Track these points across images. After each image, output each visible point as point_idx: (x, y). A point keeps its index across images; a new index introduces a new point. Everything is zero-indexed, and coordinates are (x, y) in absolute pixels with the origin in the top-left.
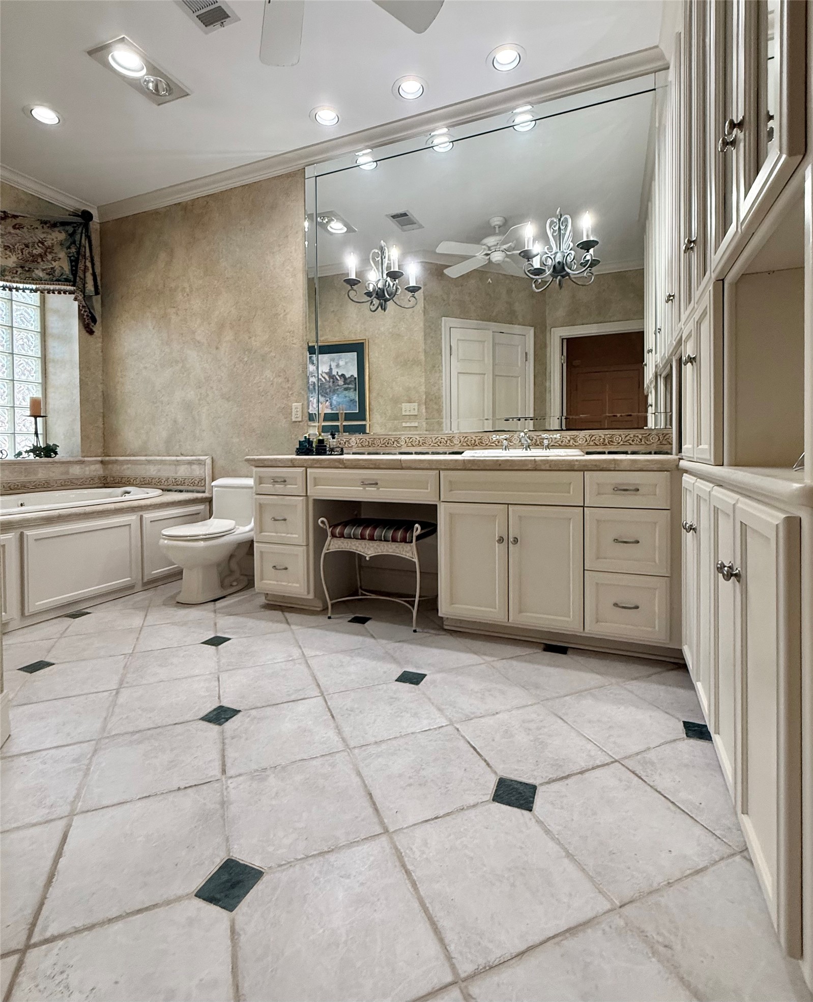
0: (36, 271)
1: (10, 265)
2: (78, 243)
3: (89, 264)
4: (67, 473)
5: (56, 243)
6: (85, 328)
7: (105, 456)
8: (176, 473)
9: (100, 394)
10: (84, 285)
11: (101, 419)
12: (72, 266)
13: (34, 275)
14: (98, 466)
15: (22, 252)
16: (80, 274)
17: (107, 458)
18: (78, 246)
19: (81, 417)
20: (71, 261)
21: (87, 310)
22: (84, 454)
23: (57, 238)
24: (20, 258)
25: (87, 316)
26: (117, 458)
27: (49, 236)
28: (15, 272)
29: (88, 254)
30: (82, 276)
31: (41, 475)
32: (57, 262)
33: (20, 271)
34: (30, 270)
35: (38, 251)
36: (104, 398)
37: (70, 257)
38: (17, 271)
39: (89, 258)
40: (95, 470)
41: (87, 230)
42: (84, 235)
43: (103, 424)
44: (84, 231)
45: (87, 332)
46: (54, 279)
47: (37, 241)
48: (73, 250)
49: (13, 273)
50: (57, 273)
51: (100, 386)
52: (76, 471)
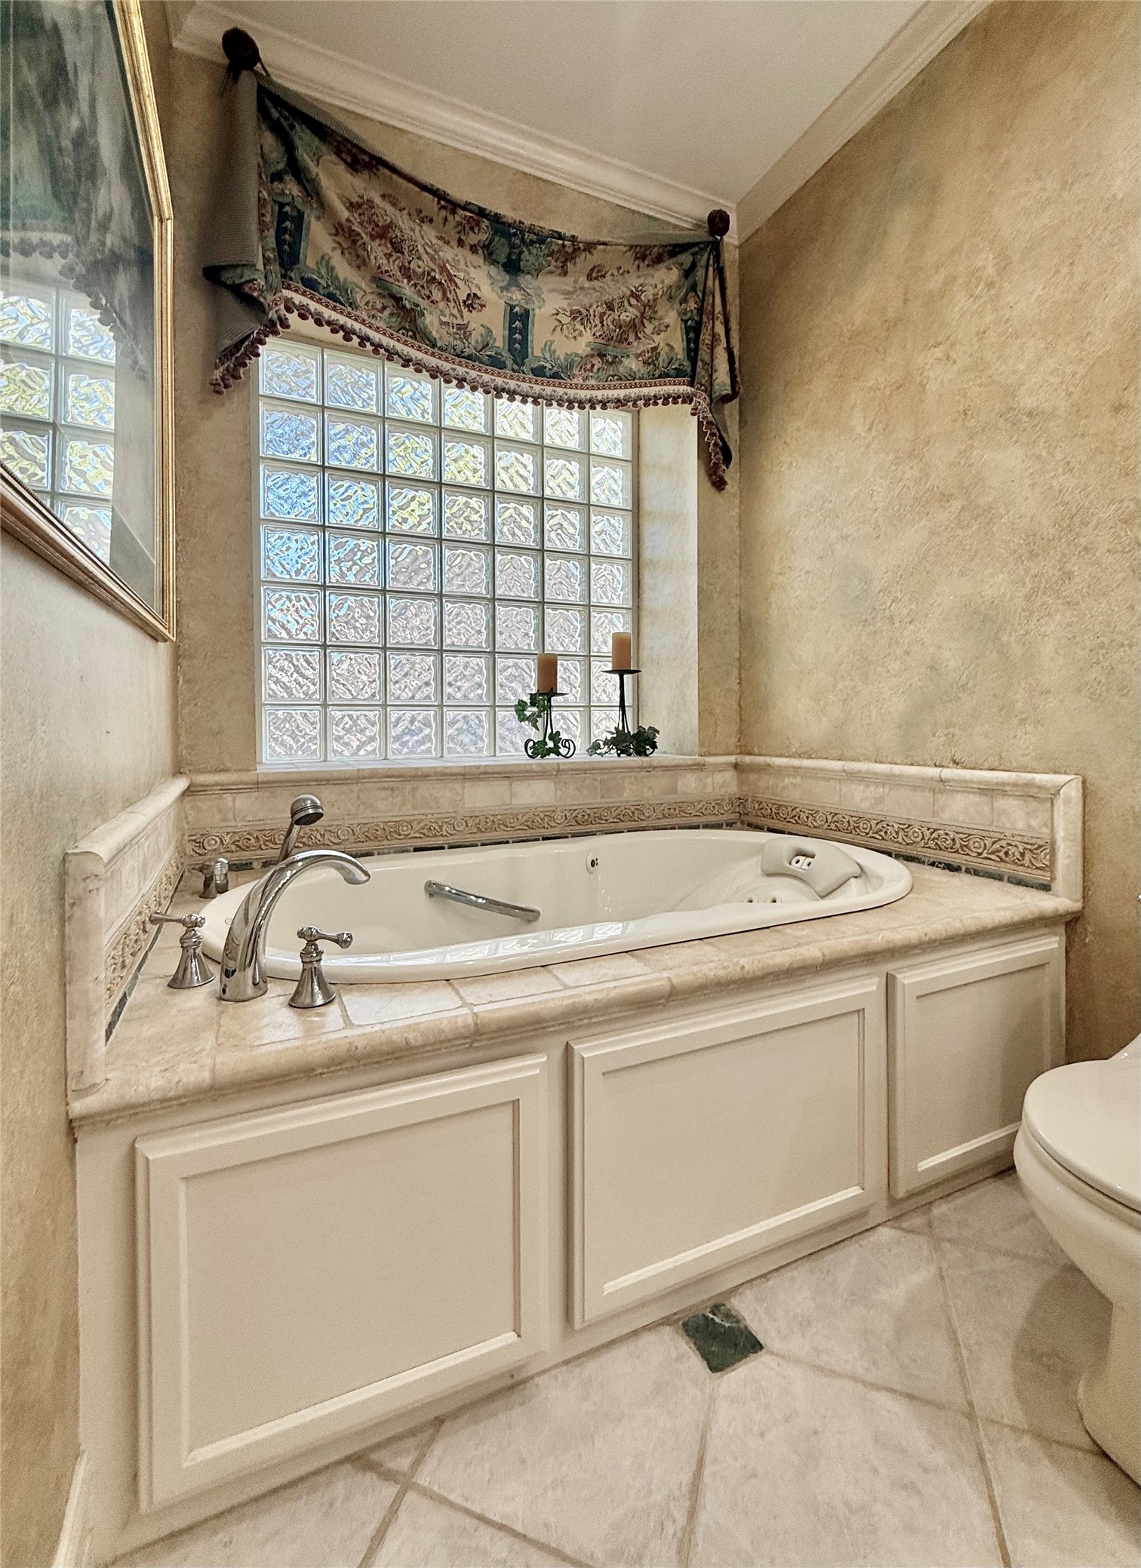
0: (626, 361)
1: (580, 352)
2: (700, 288)
3: (720, 329)
4: (674, 790)
5: (661, 293)
6: (710, 475)
7: (741, 753)
8: (935, 814)
9: (735, 619)
10: (711, 376)
11: (735, 672)
12: (688, 342)
13: (621, 369)
14: (730, 775)
15: (602, 322)
16: (704, 353)
17: (747, 759)
18: (700, 294)
19: (700, 670)
20: (688, 330)
21: (715, 431)
22: (704, 750)
23: (662, 282)
24: (598, 334)
25: (716, 445)
26: (768, 759)
27: (650, 281)
28: (589, 366)
29: (718, 308)
30: (707, 358)
31: (629, 793)
32: (662, 334)
33: (597, 361)
34: (615, 361)
35: (629, 314)
36: (741, 628)
37: (686, 322)
38: (593, 366)
39: (721, 317)
40: (722, 784)
41: (718, 258)
42: (711, 269)
43: (739, 683)
44: (711, 262)
45: (714, 484)
46: (657, 373)
47: (628, 293)
48: (692, 305)
49: (585, 370)
50: (663, 359)
51: (735, 602)
52: (690, 785)
